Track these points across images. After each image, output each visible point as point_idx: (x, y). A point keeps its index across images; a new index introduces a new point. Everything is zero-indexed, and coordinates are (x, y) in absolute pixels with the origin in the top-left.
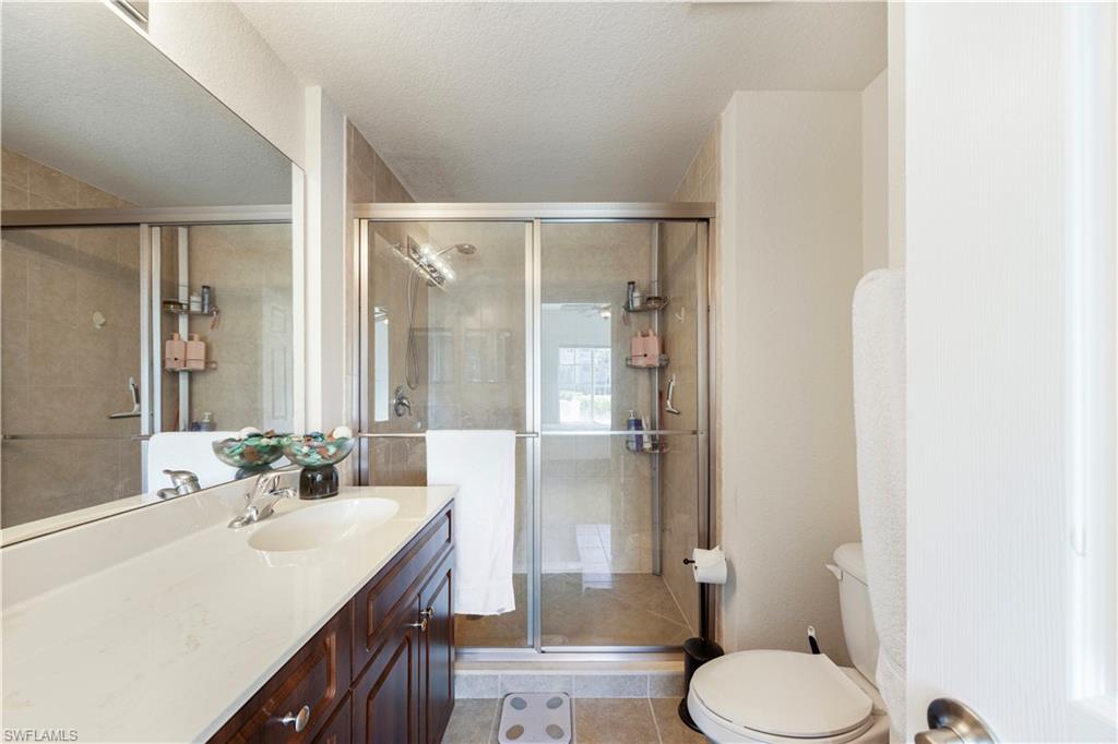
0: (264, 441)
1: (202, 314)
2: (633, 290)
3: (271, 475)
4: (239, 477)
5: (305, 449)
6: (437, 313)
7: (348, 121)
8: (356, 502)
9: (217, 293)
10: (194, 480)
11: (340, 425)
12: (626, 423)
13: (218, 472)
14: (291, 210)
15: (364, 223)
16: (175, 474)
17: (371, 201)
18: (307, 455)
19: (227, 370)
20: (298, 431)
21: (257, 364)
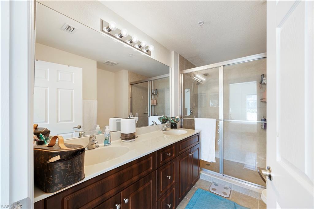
0: (165, 118)
1: (156, 95)
2: (263, 77)
3: (166, 123)
4: (162, 124)
5: (171, 120)
6: (200, 90)
7: (179, 55)
8: (180, 130)
9: (158, 90)
10: (156, 123)
11: (178, 116)
12: (261, 120)
13: (159, 122)
14: (169, 75)
15: (182, 74)
16: (154, 122)
17: (184, 70)
18: (172, 121)
19: (160, 105)
20: (171, 117)
21: (164, 104)
